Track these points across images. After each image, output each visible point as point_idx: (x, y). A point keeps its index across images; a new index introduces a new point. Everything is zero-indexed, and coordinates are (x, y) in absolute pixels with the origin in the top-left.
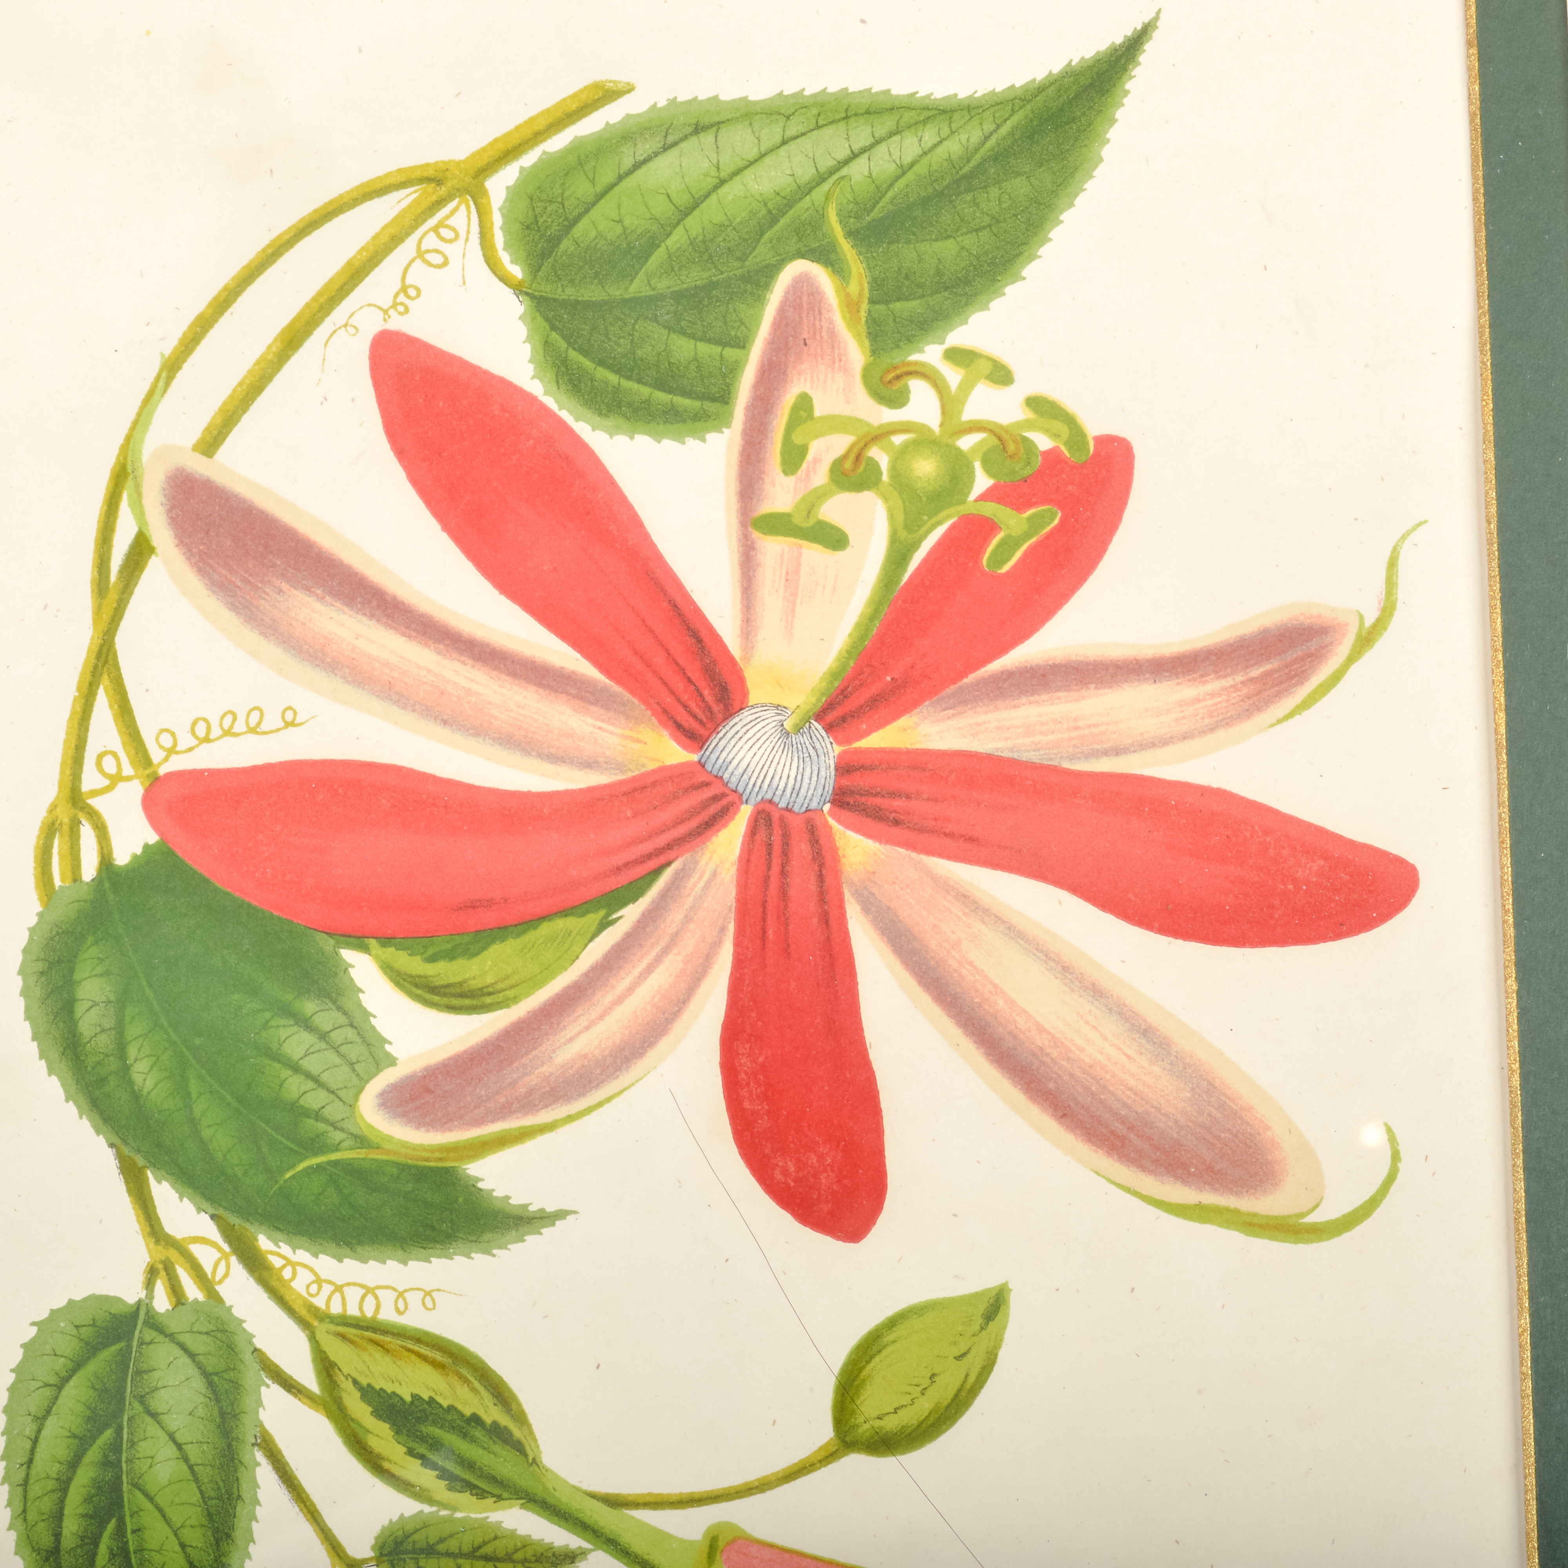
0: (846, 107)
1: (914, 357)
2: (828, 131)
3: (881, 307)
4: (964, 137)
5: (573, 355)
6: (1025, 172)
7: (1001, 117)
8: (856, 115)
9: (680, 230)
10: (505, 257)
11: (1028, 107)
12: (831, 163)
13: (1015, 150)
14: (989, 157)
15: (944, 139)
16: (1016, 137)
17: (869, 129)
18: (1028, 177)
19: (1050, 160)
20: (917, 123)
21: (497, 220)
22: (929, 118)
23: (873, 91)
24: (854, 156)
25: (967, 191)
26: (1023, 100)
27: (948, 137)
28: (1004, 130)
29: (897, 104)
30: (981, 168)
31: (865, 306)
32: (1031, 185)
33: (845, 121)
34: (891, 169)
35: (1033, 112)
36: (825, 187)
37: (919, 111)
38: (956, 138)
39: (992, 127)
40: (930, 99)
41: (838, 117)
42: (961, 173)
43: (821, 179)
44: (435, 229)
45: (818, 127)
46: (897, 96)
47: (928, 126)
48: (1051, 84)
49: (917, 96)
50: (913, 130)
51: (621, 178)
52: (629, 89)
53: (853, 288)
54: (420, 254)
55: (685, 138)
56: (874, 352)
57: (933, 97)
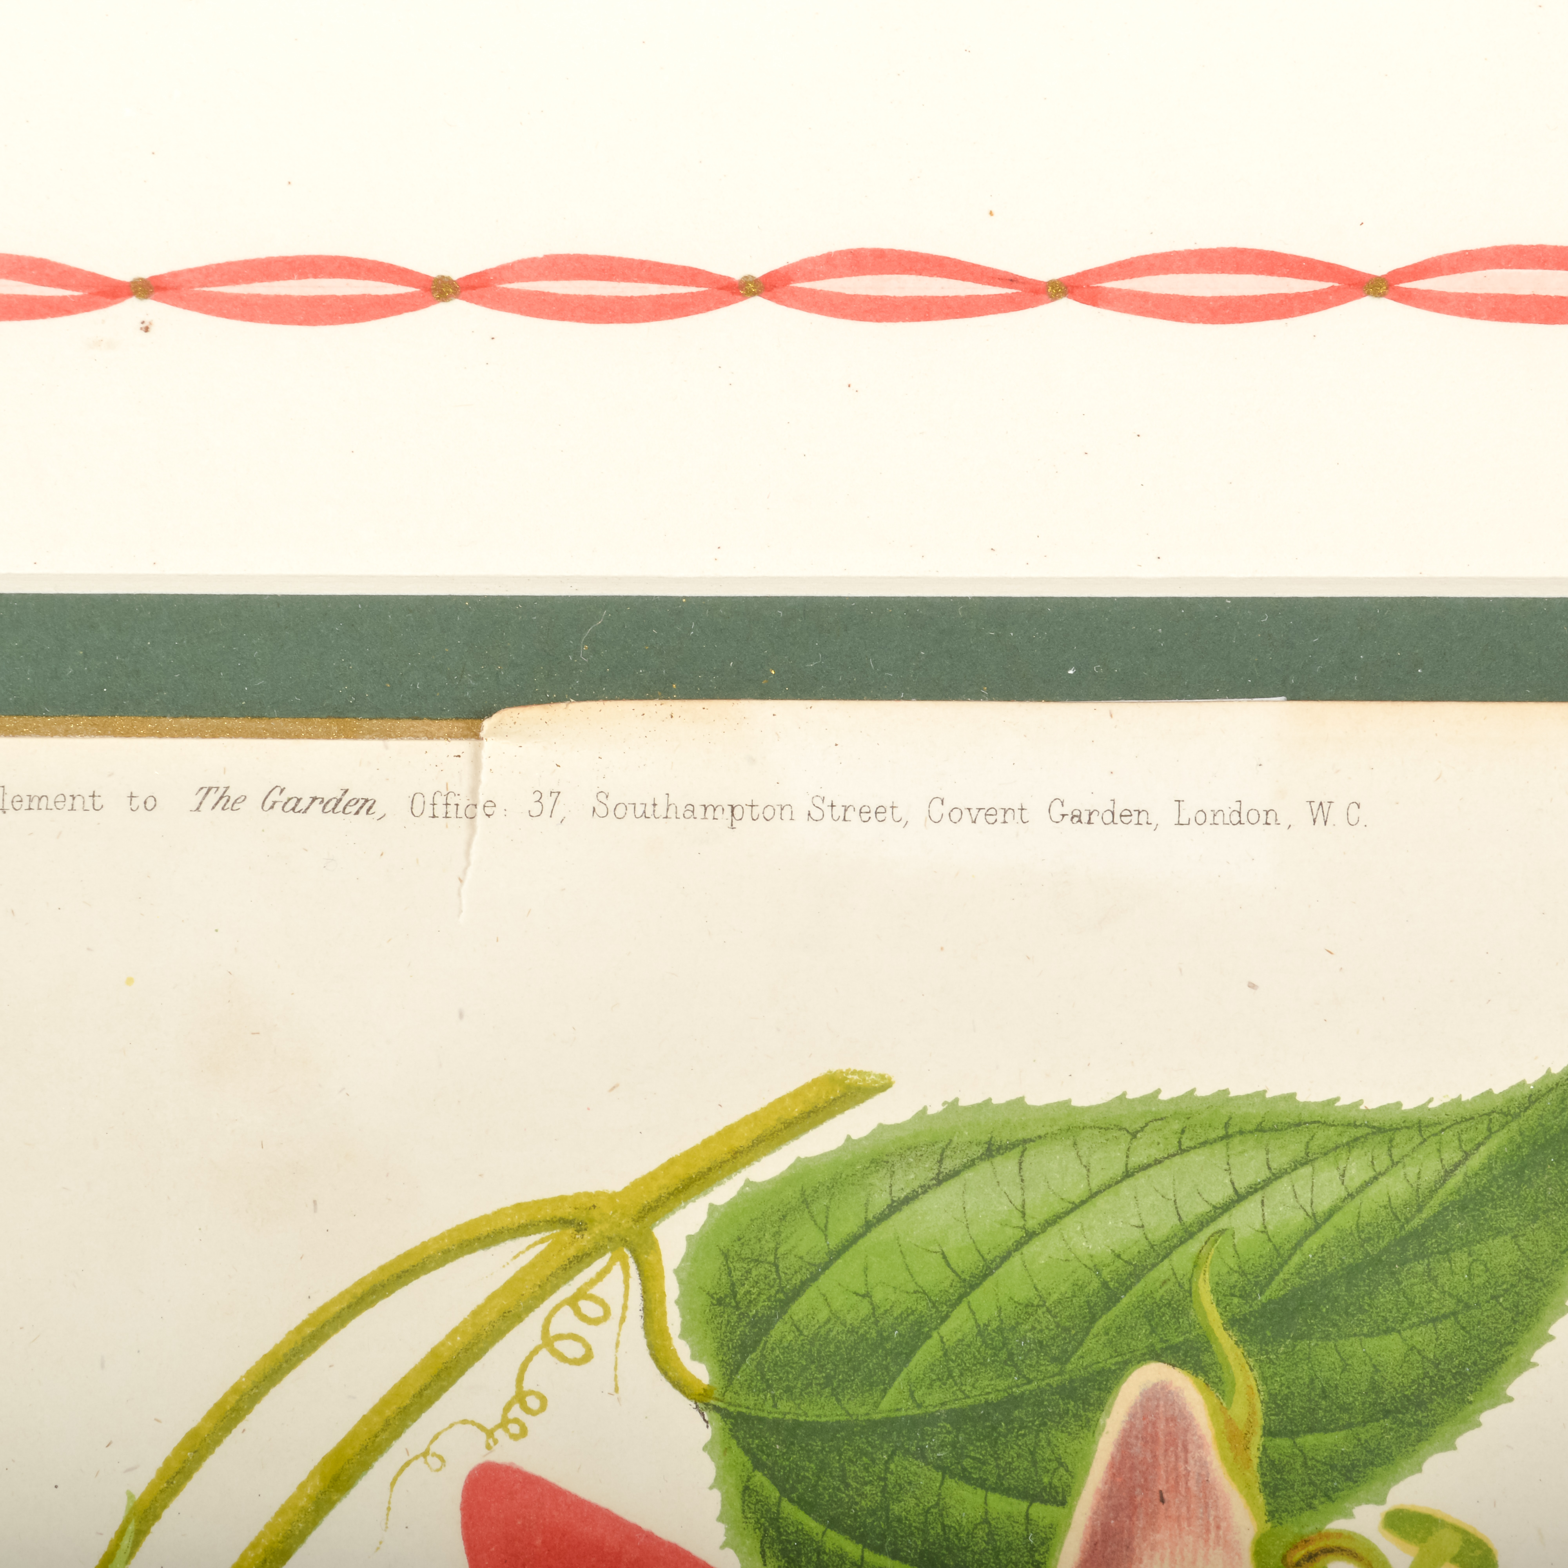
0: (1225, 1120)
1: (1337, 1525)
2: (1197, 1157)
3: (1284, 1443)
4: (1412, 1171)
5: (789, 1509)
6: (1510, 1229)
7: (1471, 1140)
8: (1241, 1132)
9: (962, 1312)
10: (682, 1349)
11: (1514, 1126)
12: (1202, 1208)
13: (1493, 1193)
14: (1453, 1203)
15: (1381, 1174)
16: (1495, 1172)
17: (1262, 1156)
18: (1515, 1237)
19: (1549, 1210)
20: (1337, 1147)
21: (672, 1288)
22: (1356, 1139)
23: (1268, 1095)
24: (1239, 1198)
25: (1417, 1257)
26: (1506, 1115)
27: (1387, 1170)
28: (1475, 1162)
29: (1306, 1117)
30: (1439, 1220)
31: (1257, 1440)
32: (1520, 1249)
33: (1224, 1141)
34: (1298, 1220)
35: (1521, 1134)
36: (1193, 1246)
37: (1340, 1129)
38: (1399, 1171)
39: (1457, 1156)
40: (1359, 1111)
41: (1213, 1135)
42: (1408, 1228)
43: (1188, 1234)
44: (573, 1302)
45: (1182, 1151)
46: (1307, 1104)
47: (1355, 1152)
48: (1550, 1090)
49: (1338, 1104)
50: (1331, 1157)
51: (869, 1226)
52: (884, 1085)
53: (1239, 1411)
54: (548, 1341)
55: (971, 1164)
56: (1272, 1514)
57: (1362, 1107)
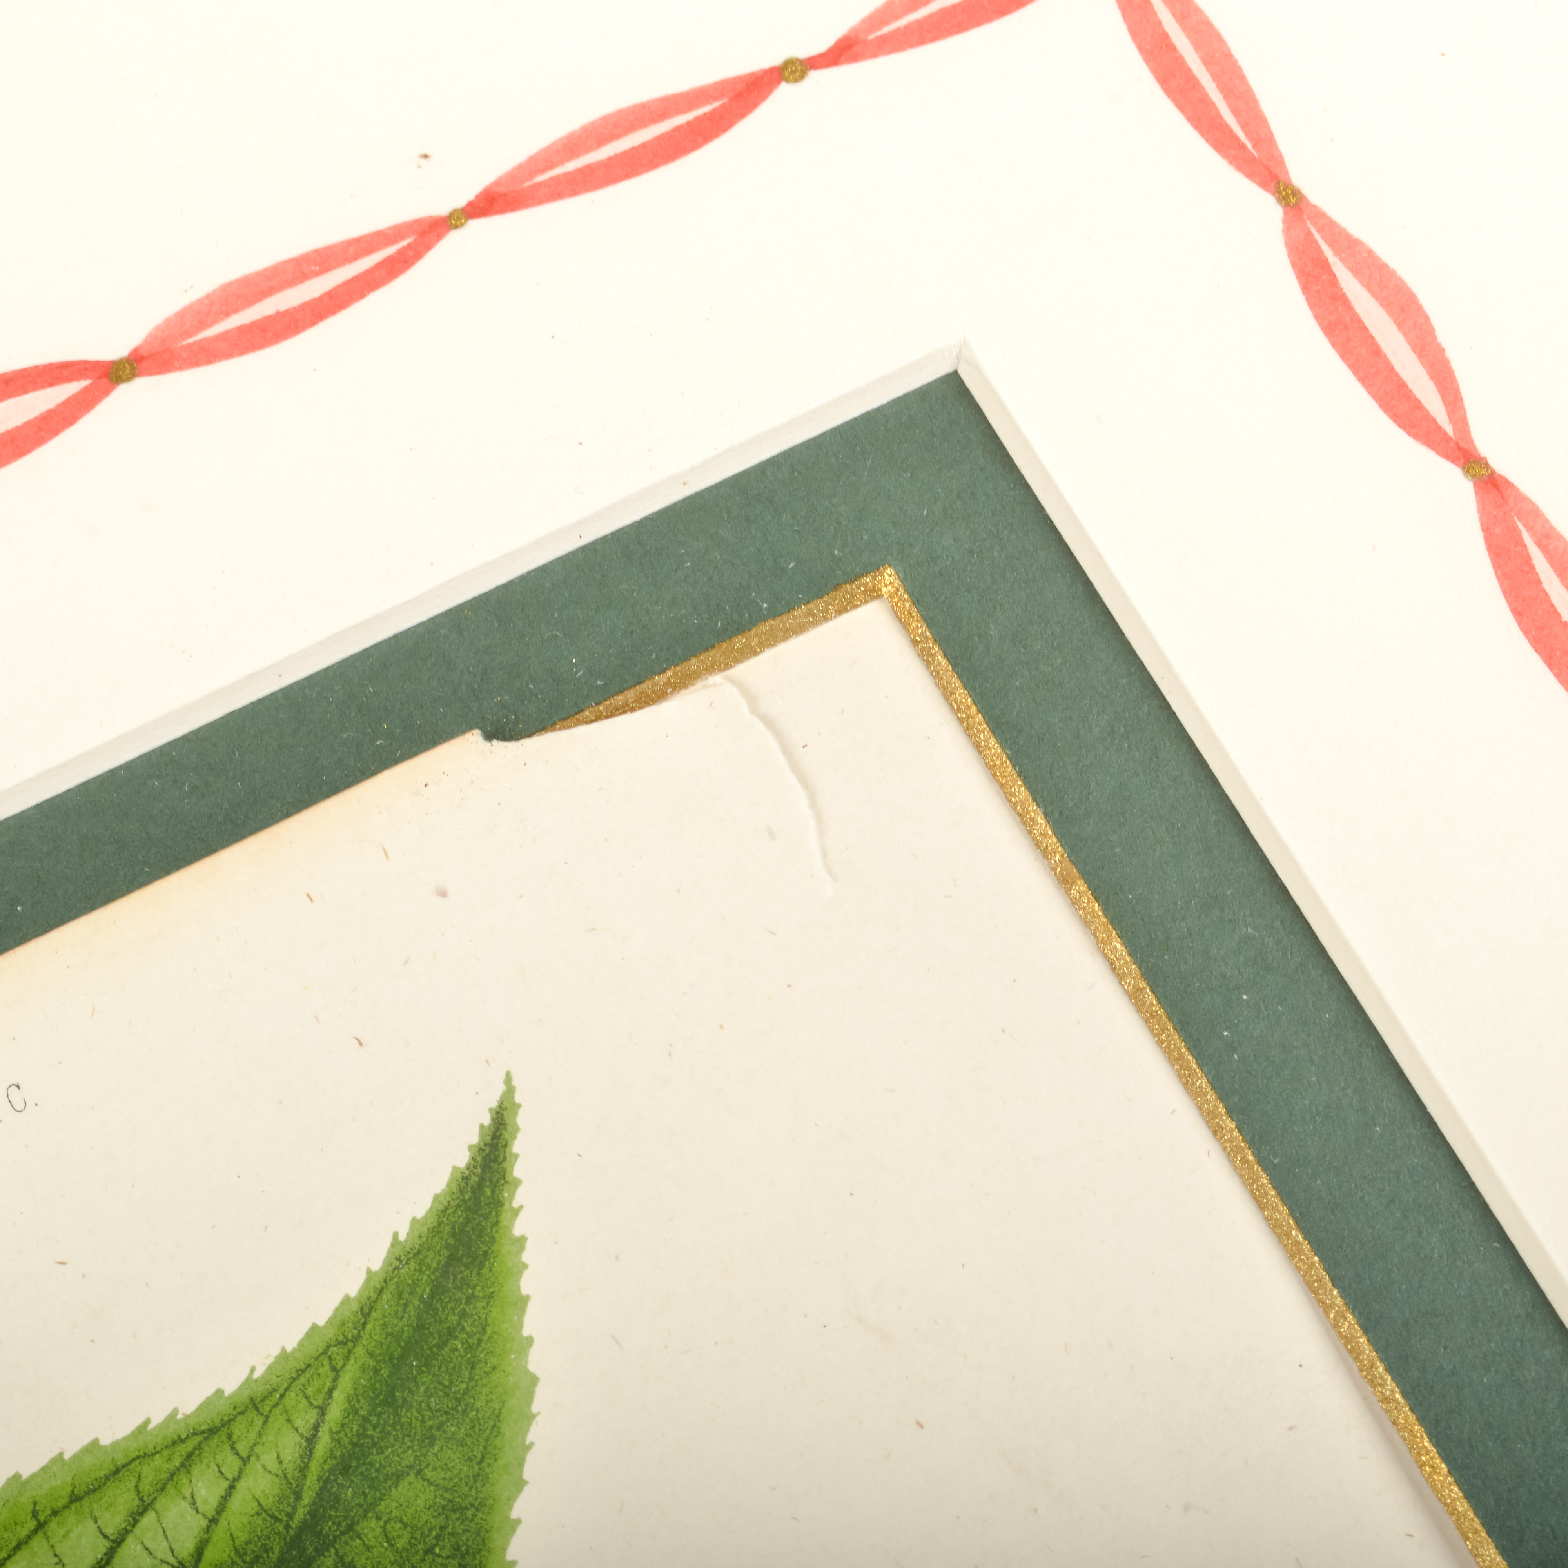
0: (30, 1508)
4: (269, 1459)
6: (410, 1467)
7: (319, 1391)
8: (55, 1513)
11: (359, 1350)
13: (372, 1437)
14: (332, 1471)
15: (236, 1479)
16: (363, 1412)
17: (91, 1527)
18: (419, 1472)
19: (442, 1424)
20: (172, 1476)
22: (190, 1456)
23: (67, 1456)
25: (320, 1552)
26: (344, 1343)
27: (241, 1471)
28: (335, 1412)
29: (121, 1460)
30: (326, 1497)
32: (430, 1483)
33: (40, 1533)
35: (371, 1355)
37: (166, 1453)
38: (255, 1466)
39: (312, 1416)
40: (177, 1422)
41: (24, 1533)
42: (294, 1524)
46: (115, 1445)
47: (196, 1470)
48: (381, 1291)
49: (151, 1426)
50: (171, 1489)
57: (180, 1416)
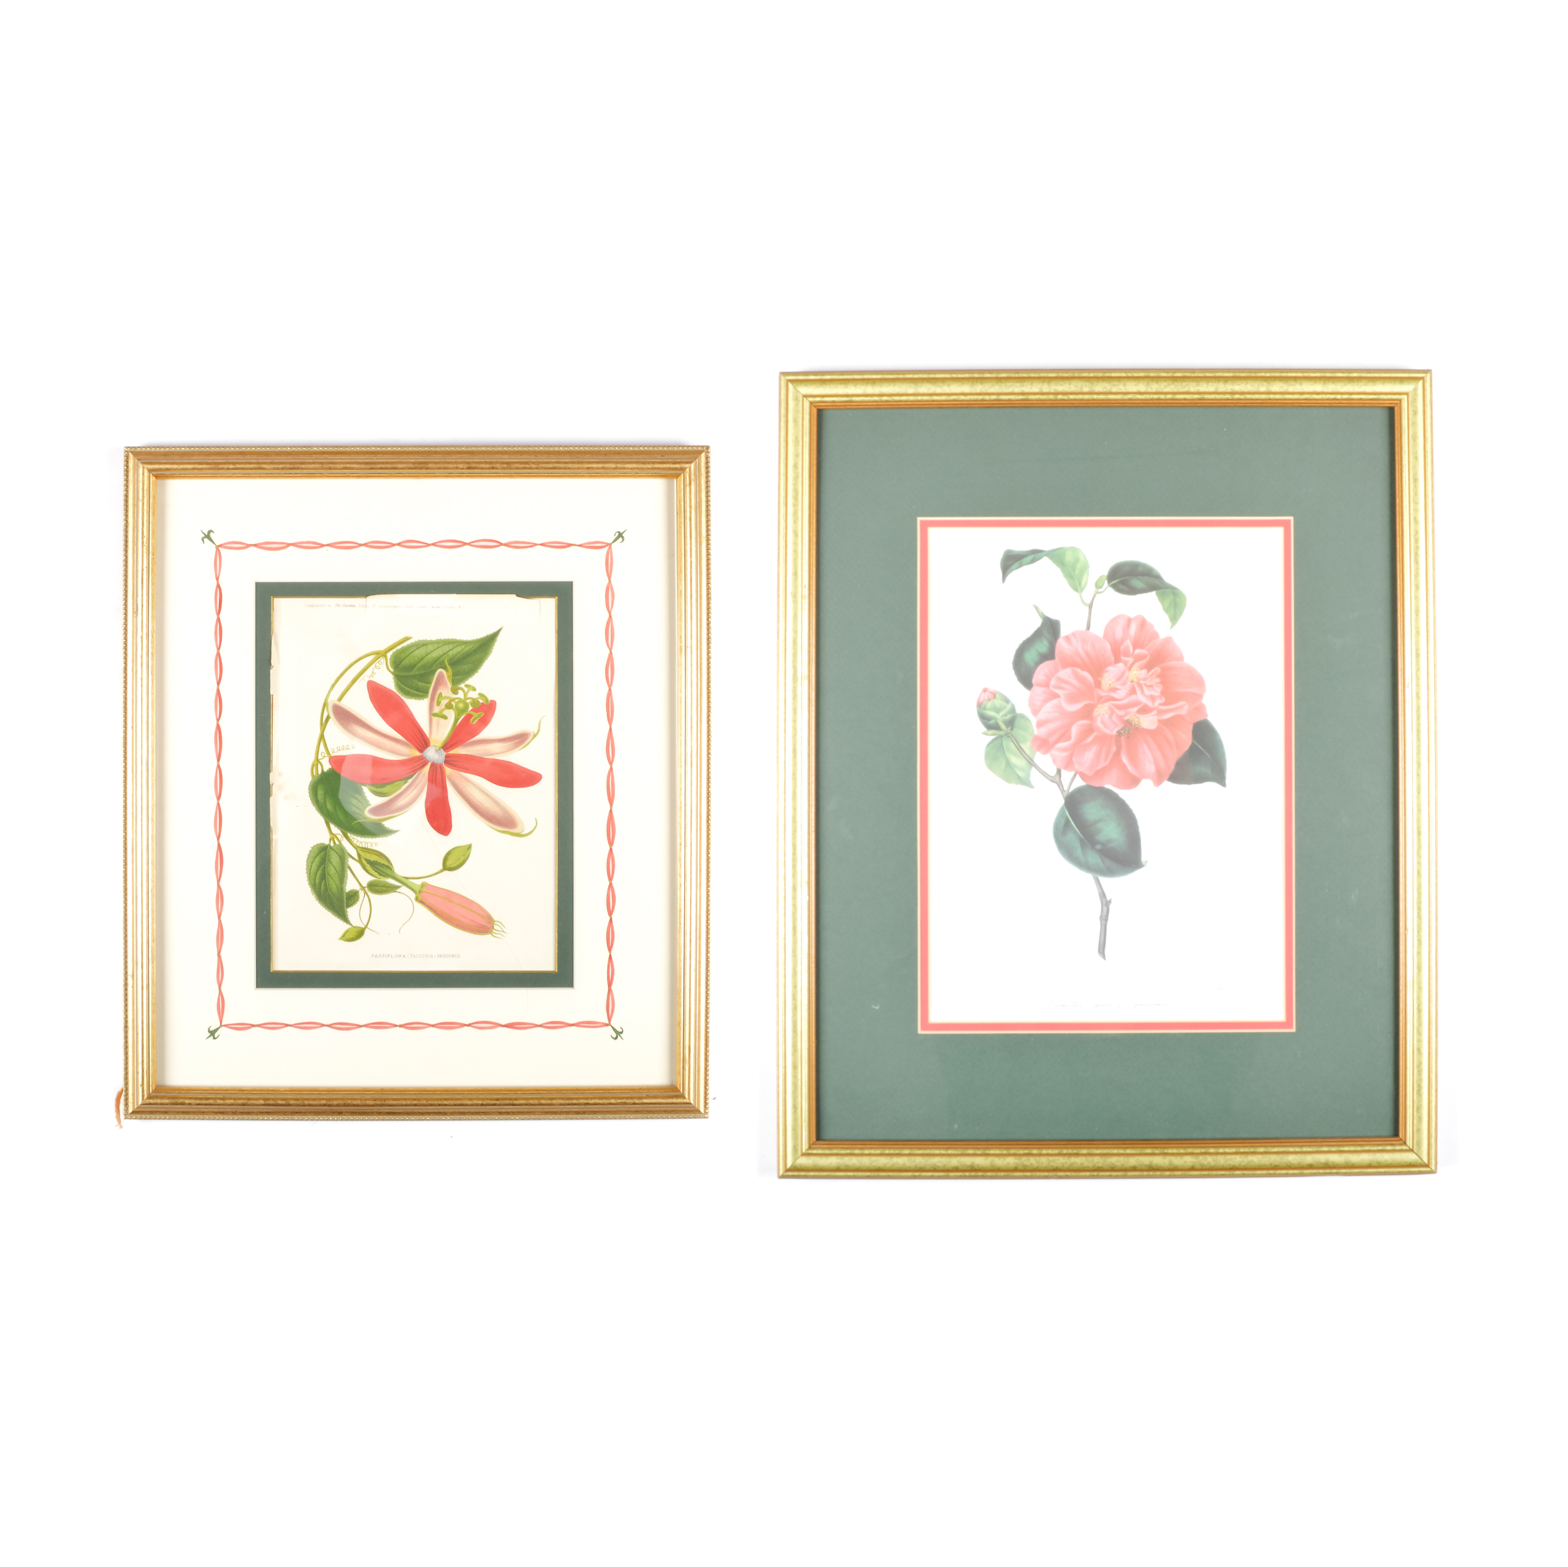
1: (460, 686)
2: (446, 646)
3: (454, 677)
4: (469, 647)
5: (402, 685)
6: (479, 654)
7: (475, 644)
8: (450, 643)
9: (420, 663)
10: (390, 668)
12: (446, 652)
15: (466, 648)
16: (478, 647)
17: (453, 646)
19: (484, 652)
21: (389, 661)
23: (454, 639)
24: (450, 650)
25: (469, 657)
26: (479, 641)
28: (476, 646)
30: (472, 652)
31: (451, 677)
32: (480, 656)
34: (456, 653)
36: (445, 656)
39: (474, 646)
43: (444, 654)
44: (378, 662)
45: (444, 645)
46: (458, 640)
49: (461, 640)
50: (460, 646)
51: (410, 654)
52: (412, 638)
53: (449, 674)
54: (376, 667)
55: (421, 647)
56: (453, 685)
